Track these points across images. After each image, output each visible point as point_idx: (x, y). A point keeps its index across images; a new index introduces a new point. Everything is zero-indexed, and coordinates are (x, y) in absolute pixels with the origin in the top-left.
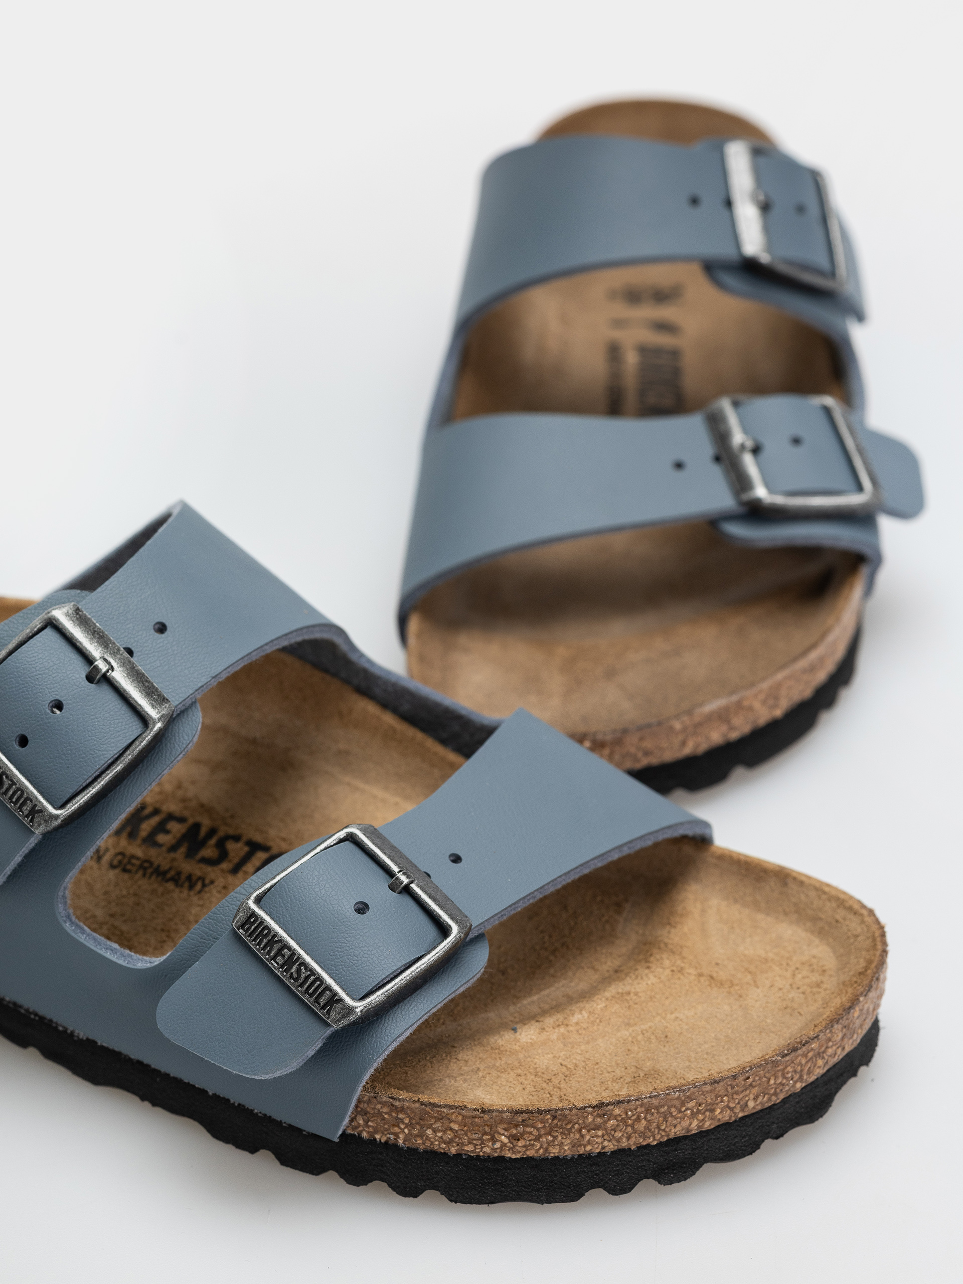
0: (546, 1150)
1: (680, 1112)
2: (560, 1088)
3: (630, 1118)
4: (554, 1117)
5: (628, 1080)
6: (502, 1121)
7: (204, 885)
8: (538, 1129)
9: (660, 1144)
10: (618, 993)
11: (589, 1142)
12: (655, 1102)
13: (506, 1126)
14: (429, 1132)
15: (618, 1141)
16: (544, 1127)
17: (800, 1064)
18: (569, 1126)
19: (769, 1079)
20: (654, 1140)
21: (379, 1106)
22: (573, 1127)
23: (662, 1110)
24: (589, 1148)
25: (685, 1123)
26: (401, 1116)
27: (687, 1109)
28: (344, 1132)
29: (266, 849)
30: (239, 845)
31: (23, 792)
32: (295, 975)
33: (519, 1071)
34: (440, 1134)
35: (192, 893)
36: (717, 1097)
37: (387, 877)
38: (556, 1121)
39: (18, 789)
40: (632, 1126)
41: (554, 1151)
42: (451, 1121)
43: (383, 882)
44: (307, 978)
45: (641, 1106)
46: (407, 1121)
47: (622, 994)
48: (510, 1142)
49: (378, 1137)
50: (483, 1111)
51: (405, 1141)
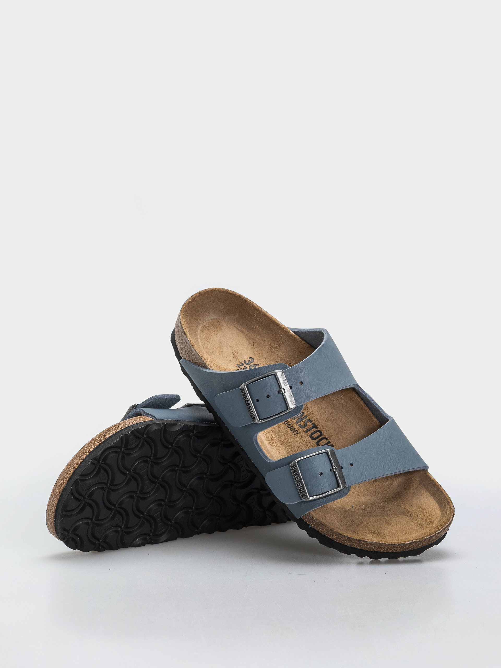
0: (344, 543)
1: (379, 547)
2: (355, 528)
3: (366, 545)
4: (348, 538)
5: (372, 532)
6: (335, 534)
7: (297, 433)
8: (343, 539)
9: (372, 551)
10: (382, 506)
11: (355, 546)
12: (373, 544)
13: (336, 535)
14: (319, 528)
15: (362, 548)
16: (345, 539)
17: (414, 546)
18: (351, 541)
19: (404, 547)
20: (371, 550)
21: (309, 517)
22: (351, 542)
23: (374, 546)
24: (354, 547)
25: (380, 550)
26: (313, 522)
27: (381, 547)
28: (301, 518)
29: (317, 428)
30: (311, 424)
31: (253, 413)
32: (299, 485)
33: (348, 519)
34: (321, 530)
35: (293, 434)
36: (389, 547)
37: (331, 466)
38: (348, 539)
39: (252, 412)
40: (366, 546)
41: (346, 544)
42: (324, 529)
43: (329, 468)
44: (301, 487)
45: (369, 543)
46: (315, 523)
47: (383, 506)
48: (336, 538)
49: (307, 523)
50: (332, 530)
51: (313, 527)
